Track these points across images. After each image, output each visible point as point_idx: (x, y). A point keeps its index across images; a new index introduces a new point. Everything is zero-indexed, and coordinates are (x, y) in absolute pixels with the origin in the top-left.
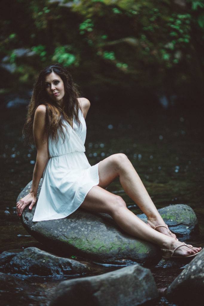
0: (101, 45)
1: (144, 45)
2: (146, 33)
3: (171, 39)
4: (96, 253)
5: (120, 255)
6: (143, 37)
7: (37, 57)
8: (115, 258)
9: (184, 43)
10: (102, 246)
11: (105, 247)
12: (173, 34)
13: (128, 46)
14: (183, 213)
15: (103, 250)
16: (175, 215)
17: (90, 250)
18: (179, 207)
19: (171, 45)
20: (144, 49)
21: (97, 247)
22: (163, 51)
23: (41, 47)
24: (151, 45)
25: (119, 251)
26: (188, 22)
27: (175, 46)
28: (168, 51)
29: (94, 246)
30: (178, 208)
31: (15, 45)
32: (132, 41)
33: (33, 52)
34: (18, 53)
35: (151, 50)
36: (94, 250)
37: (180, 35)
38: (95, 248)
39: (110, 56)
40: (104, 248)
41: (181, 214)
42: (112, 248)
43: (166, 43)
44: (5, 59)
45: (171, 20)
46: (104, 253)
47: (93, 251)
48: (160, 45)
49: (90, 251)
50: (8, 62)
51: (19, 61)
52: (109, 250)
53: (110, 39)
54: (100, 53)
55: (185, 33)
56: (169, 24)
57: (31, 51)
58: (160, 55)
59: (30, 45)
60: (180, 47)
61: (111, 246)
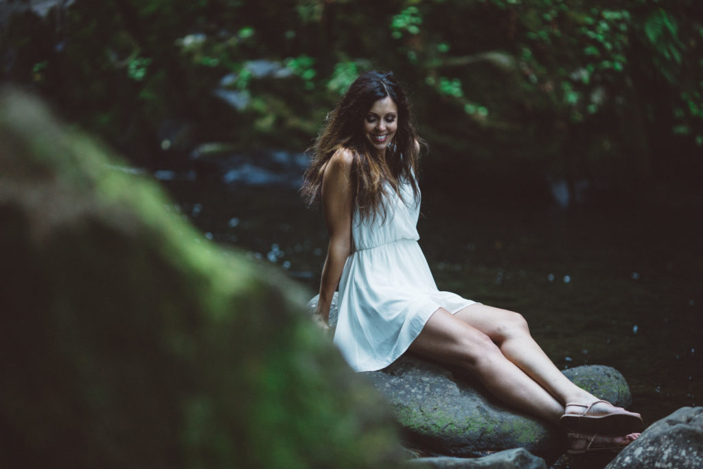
0: (436, 63)
1: (526, 69)
2: (532, 44)
3: (585, 61)
4: (438, 435)
5: (482, 443)
6: (527, 52)
7: (295, 80)
8: (473, 446)
9: (611, 71)
10: (450, 422)
11: (455, 425)
12: (590, 50)
13: (493, 70)
14: (604, 383)
15: (450, 431)
16: (590, 385)
17: (426, 429)
18: (598, 369)
19: (584, 75)
20: (527, 78)
21: (439, 424)
22: (567, 87)
23: (305, 61)
24: (542, 70)
25: (482, 435)
26: (623, 27)
27: (592, 77)
28: (578, 85)
29: (435, 421)
30: (596, 372)
31: (250, 52)
32: (501, 59)
33: (288, 69)
34: (256, 68)
35: (542, 80)
36: (433, 429)
37: (605, 55)
38: (436, 426)
39: (453, 89)
40: (454, 428)
41: (601, 383)
42: (469, 428)
43: (574, 68)
44: (228, 80)
45: (589, 20)
46: (453, 437)
47: (432, 432)
48: (562, 71)
49: (426, 431)
50: (233, 88)
51: (257, 86)
52: (462, 431)
53: (453, 52)
54: (431, 80)
55: (615, 50)
56: (584, 30)
57: (284, 66)
58: (560, 93)
59: (282, 52)
60: (603, 79)
61: (467, 425)
